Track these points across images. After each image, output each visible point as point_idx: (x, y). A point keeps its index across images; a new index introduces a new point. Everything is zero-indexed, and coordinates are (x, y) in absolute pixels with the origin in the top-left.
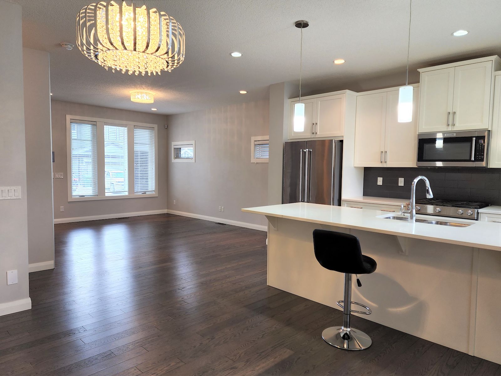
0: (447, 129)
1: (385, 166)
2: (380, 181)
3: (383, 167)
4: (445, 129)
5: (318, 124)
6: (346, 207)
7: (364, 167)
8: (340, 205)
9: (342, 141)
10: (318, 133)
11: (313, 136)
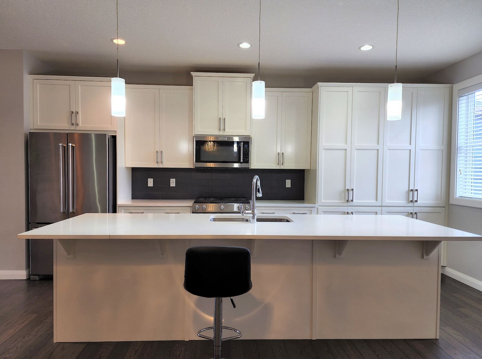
0: (219, 133)
1: (161, 167)
2: (150, 183)
3: (159, 167)
4: (217, 133)
5: (80, 113)
6: (124, 213)
7: (132, 168)
8: (115, 211)
9: (114, 138)
10: (80, 124)
11: (73, 128)
